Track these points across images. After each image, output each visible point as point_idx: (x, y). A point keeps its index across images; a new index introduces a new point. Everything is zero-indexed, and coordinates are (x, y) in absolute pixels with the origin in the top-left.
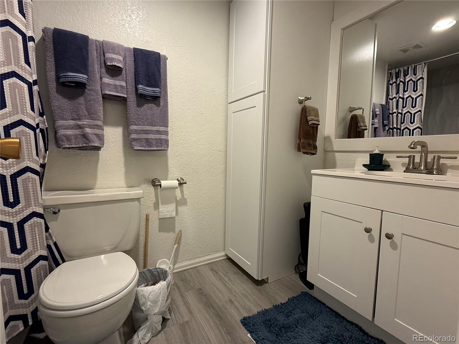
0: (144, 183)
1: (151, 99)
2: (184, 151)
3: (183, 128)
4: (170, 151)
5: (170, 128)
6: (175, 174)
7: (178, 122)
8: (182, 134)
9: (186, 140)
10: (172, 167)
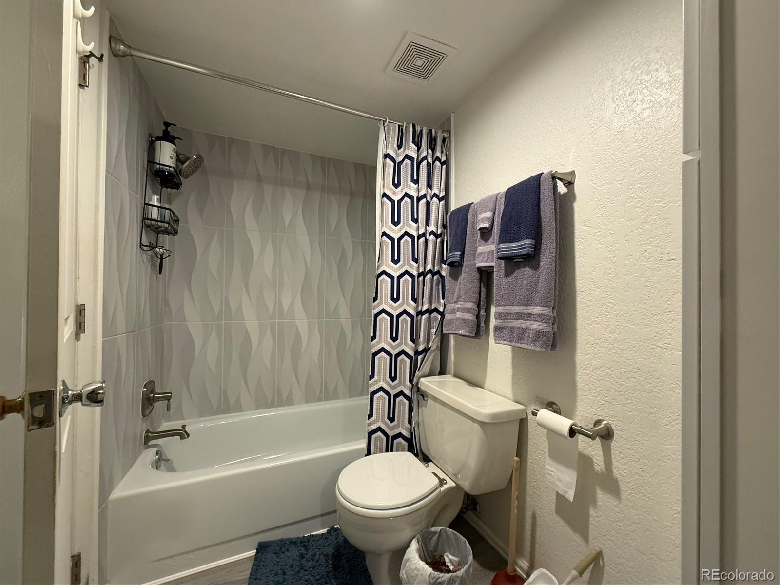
0: (535, 403)
1: (520, 260)
2: (614, 359)
3: (612, 303)
4: (580, 353)
5: (582, 306)
6: (592, 408)
7: (599, 290)
8: (609, 316)
9: (620, 332)
10: (585, 389)
